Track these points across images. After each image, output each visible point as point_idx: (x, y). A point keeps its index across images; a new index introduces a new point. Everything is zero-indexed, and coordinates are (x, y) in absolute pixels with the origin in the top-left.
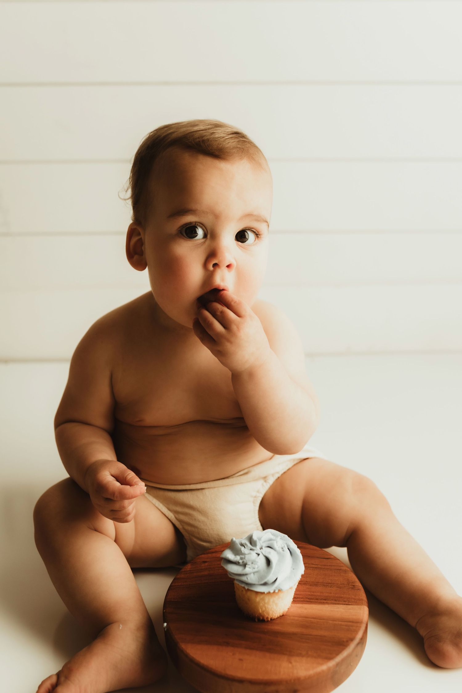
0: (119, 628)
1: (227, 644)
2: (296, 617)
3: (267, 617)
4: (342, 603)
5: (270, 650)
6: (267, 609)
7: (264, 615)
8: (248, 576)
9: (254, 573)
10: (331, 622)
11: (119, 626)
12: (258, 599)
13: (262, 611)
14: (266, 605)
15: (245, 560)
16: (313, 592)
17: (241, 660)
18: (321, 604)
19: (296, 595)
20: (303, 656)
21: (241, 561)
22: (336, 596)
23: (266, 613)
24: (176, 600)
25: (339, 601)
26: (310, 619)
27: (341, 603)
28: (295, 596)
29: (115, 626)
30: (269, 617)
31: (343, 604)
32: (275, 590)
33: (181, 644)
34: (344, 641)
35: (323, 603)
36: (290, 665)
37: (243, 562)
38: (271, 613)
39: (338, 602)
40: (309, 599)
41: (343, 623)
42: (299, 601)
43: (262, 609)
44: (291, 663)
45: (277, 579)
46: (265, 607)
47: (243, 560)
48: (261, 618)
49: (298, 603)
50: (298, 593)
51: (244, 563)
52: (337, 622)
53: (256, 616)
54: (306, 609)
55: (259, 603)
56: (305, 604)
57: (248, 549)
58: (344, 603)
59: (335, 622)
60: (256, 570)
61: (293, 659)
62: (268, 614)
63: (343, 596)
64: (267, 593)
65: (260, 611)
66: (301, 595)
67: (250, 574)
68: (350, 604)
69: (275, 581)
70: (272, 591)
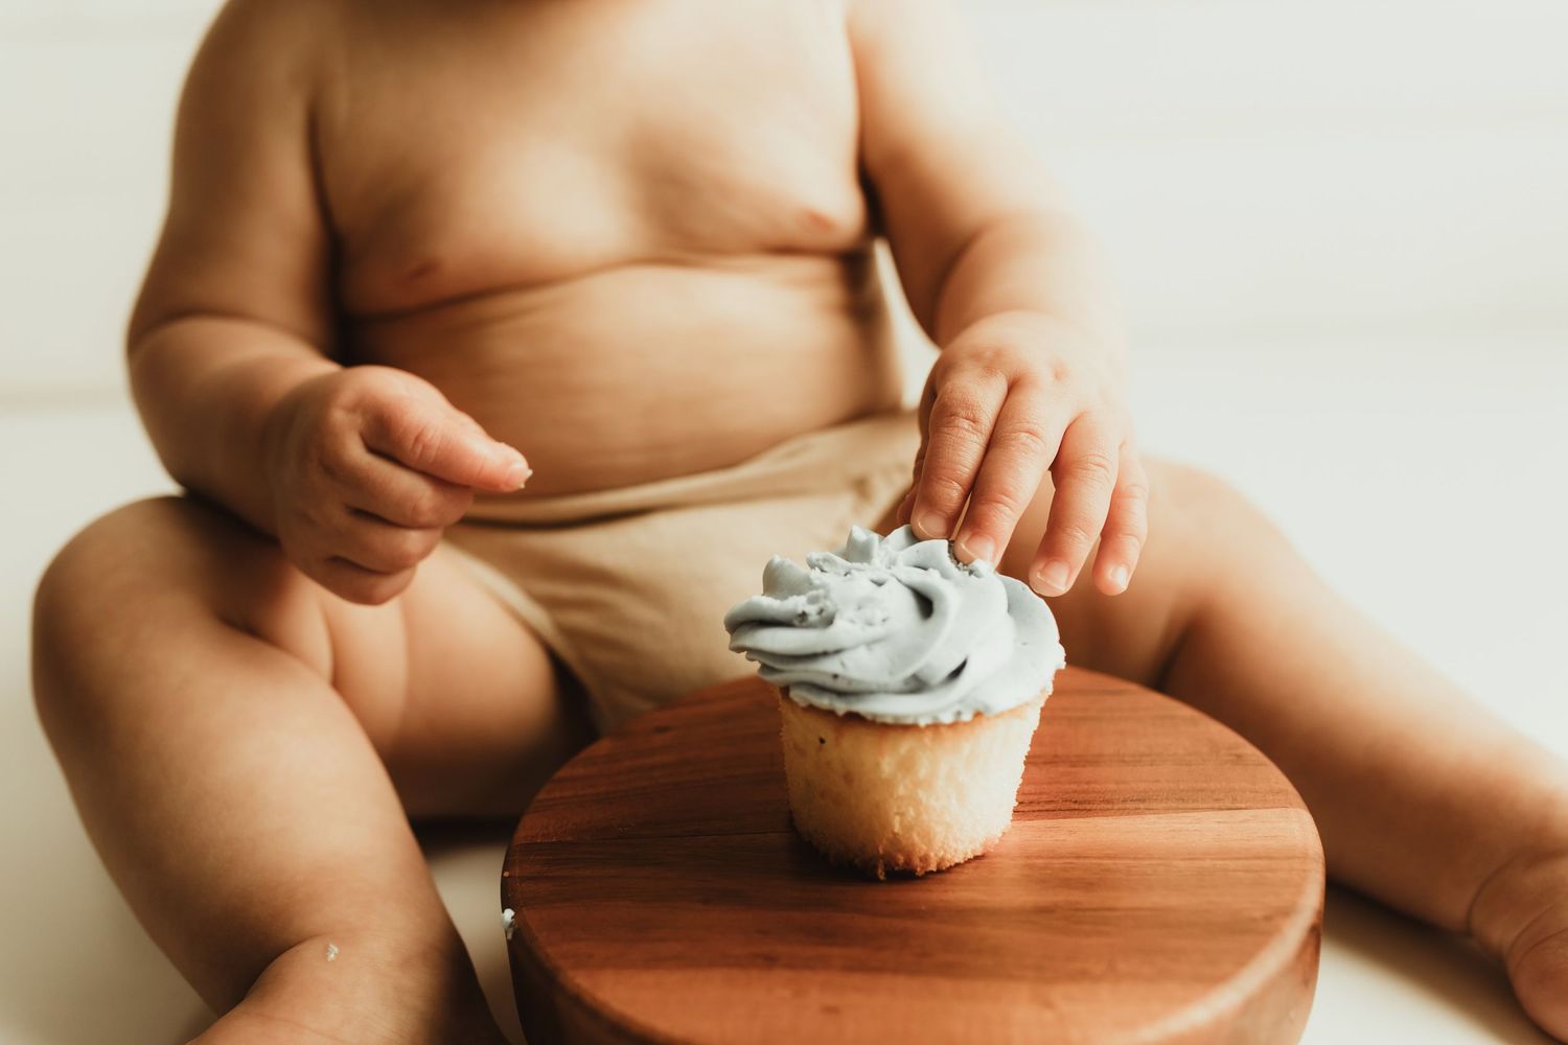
0: (326, 957)
1: (769, 962)
2: (1038, 857)
3: (922, 853)
4: (1210, 805)
5: (950, 970)
6: (925, 817)
7: (913, 845)
8: (845, 657)
9: (870, 644)
10: (1182, 864)
11: (326, 950)
12: (887, 765)
13: (901, 823)
14: (921, 794)
15: (828, 603)
16: (1088, 783)
17: (830, 1010)
18: (1128, 814)
19: (1024, 794)
20: (1097, 979)
21: (812, 610)
22: (1182, 787)
23: (919, 834)
24: (554, 840)
25: (1194, 801)
26: (1094, 861)
27: (1205, 806)
28: (1022, 799)
29: (308, 953)
30: (932, 854)
31: (1213, 809)
32: (959, 713)
33: (571, 973)
34: (1254, 920)
35: (1137, 812)
36: (1048, 1015)
37: (821, 611)
38: (939, 831)
39: (1191, 806)
40: (1076, 802)
41: (1232, 864)
42: (1039, 811)
43: (902, 815)
44: (1048, 1005)
45: (963, 665)
46: (917, 803)
47: (821, 605)
48: (901, 859)
49: (1037, 818)
50: (1027, 789)
51: (824, 614)
52: (1208, 863)
53: (881, 852)
54: (1071, 832)
55: (889, 784)
56: (1065, 818)
57: (838, 574)
58: (1216, 805)
59: (1198, 863)
60: (878, 630)
61: (1057, 993)
62: (929, 841)
63: (1205, 785)
64: (928, 727)
65: (897, 828)
66: (1041, 793)
67: (855, 647)
68: (1243, 806)
69: (956, 673)
70: (947, 718)
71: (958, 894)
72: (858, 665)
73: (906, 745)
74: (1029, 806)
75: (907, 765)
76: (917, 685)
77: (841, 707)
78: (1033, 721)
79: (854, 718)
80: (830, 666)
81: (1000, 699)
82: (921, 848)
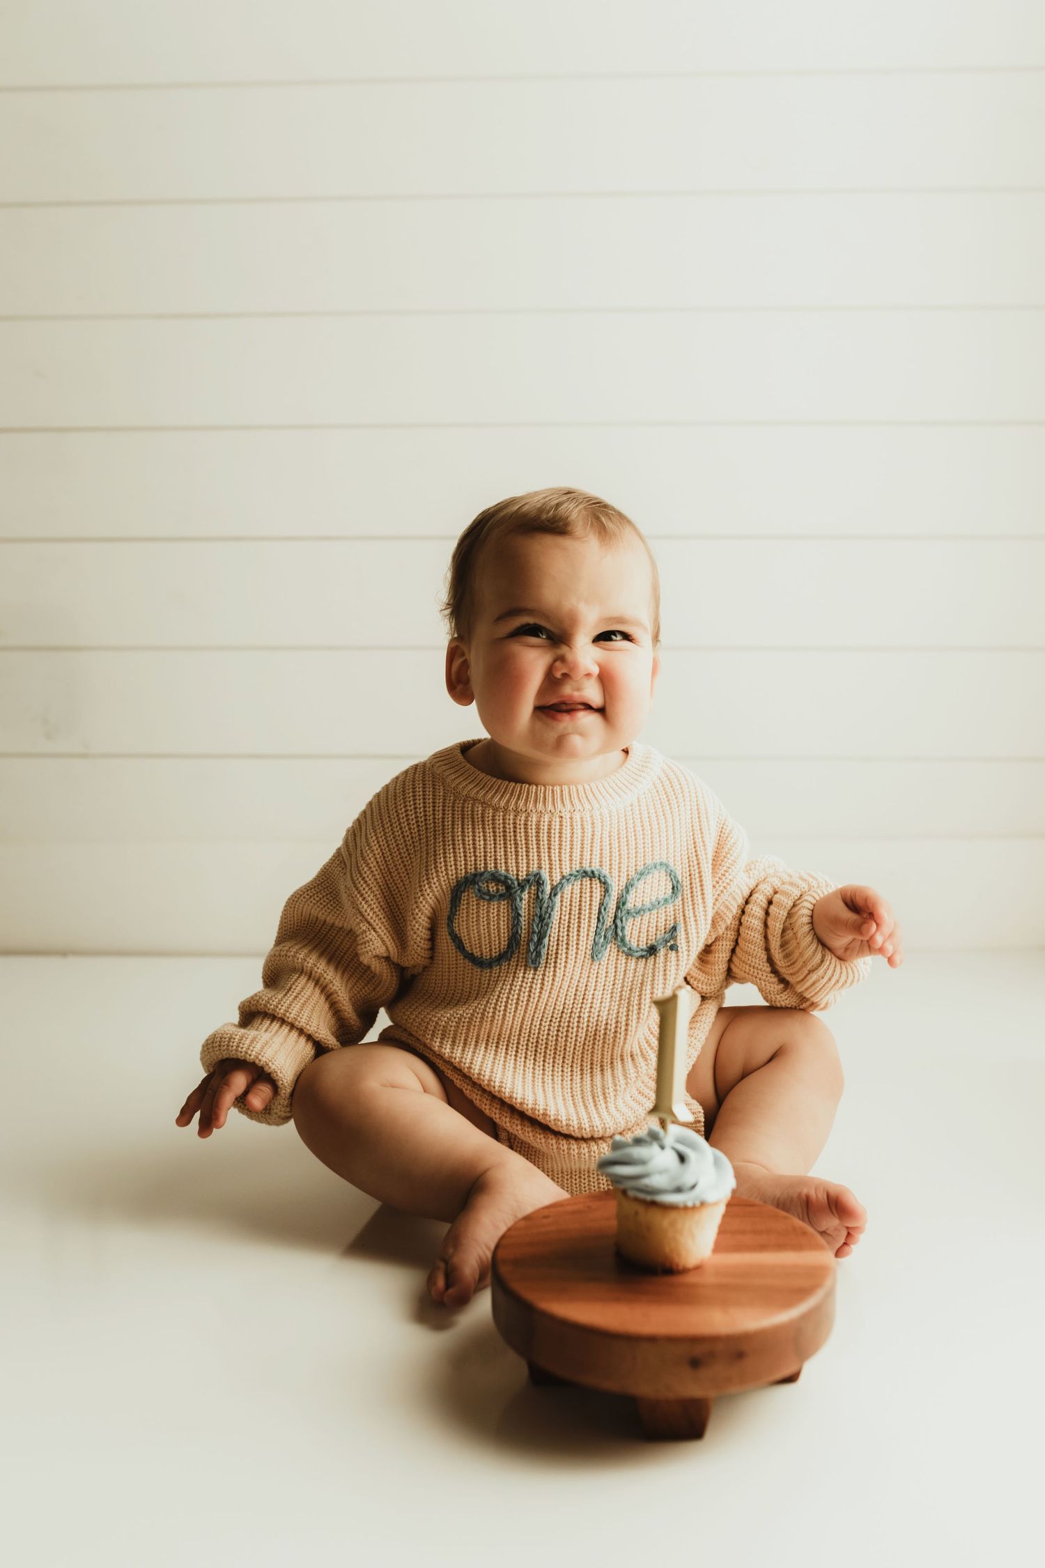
1: (617, 1300)
2: (721, 1267)
3: (677, 1262)
7: (674, 1258)
12: (665, 1224)
13: (669, 1248)
14: (678, 1237)
17: (645, 1314)
18: (757, 1252)
20: (745, 1306)
22: (779, 1243)
25: (785, 1248)
27: (789, 1250)
30: (681, 1263)
31: (792, 1251)
33: (539, 1303)
35: (761, 1251)
36: (728, 1317)
38: (684, 1253)
39: (784, 1250)
41: (799, 1270)
42: (721, 1251)
44: (728, 1314)
45: (696, 1183)
46: (677, 1240)
48: (668, 1265)
49: (720, 1253)
52: (789, 1270)
55: (666, 1232)
58: (794, 1249)
61: (731, 1310)
62: (680, 1257)
63: (789, 1242)
65: (668, 1250)
68: (805, 1250)
69: (693, 1187)
70: (690, 1204)
71: (690, 1279)
72: (656, 1181)
73: (673, 1215)
74: (718, 1248)
75: (673, 1224)
76: (679, 1190)
77: (649, 1198)
78: (722, 1209)
79: (654, 1204)
80: (646, 1181)
81: (711, 1197)
82: (676, 1259)
